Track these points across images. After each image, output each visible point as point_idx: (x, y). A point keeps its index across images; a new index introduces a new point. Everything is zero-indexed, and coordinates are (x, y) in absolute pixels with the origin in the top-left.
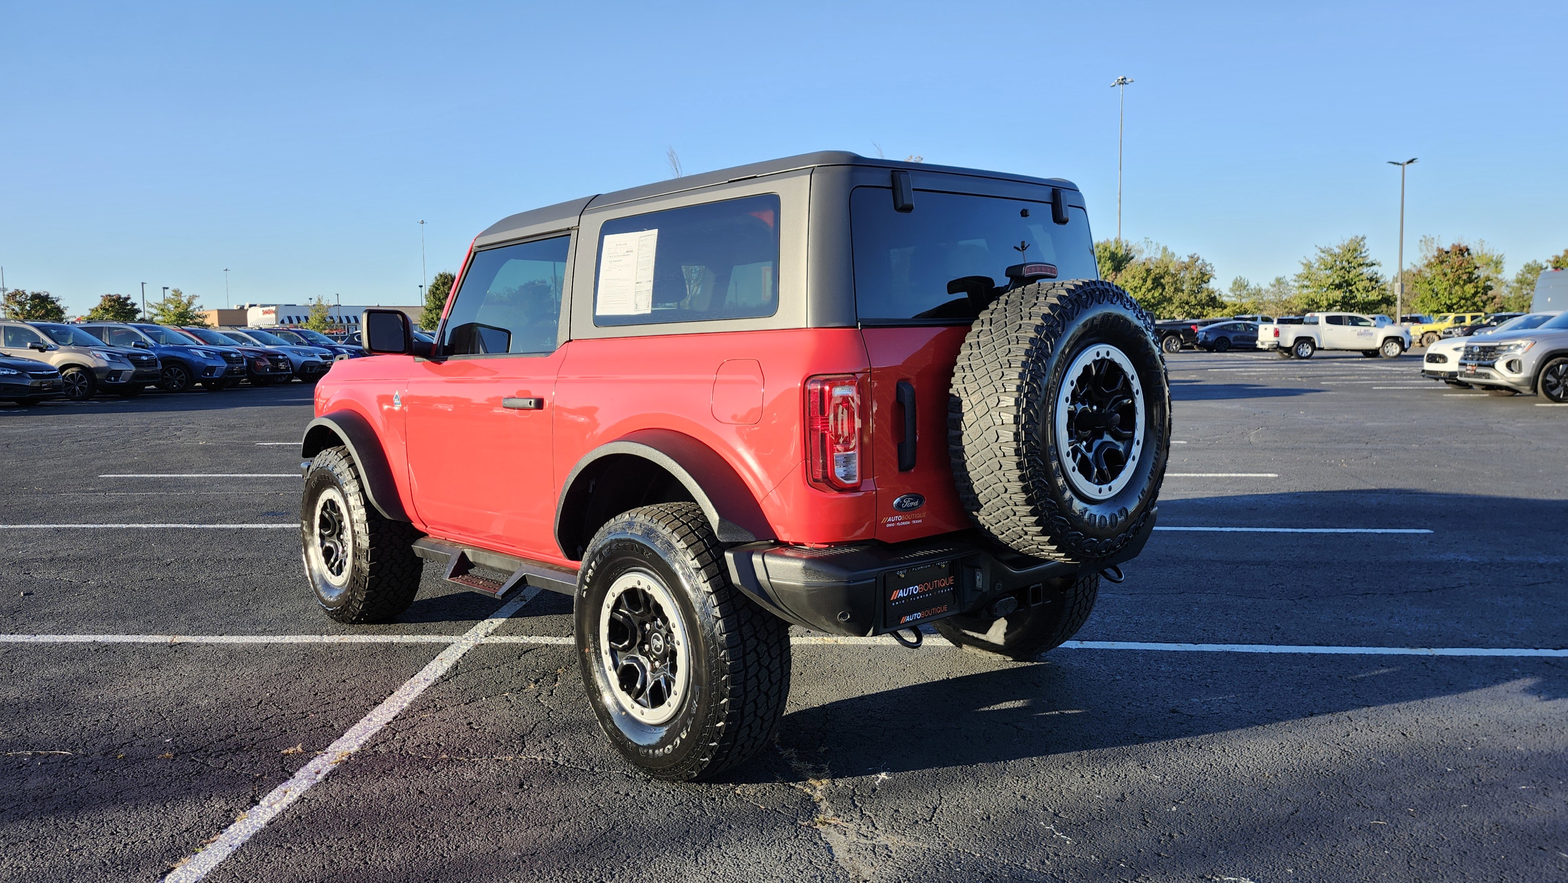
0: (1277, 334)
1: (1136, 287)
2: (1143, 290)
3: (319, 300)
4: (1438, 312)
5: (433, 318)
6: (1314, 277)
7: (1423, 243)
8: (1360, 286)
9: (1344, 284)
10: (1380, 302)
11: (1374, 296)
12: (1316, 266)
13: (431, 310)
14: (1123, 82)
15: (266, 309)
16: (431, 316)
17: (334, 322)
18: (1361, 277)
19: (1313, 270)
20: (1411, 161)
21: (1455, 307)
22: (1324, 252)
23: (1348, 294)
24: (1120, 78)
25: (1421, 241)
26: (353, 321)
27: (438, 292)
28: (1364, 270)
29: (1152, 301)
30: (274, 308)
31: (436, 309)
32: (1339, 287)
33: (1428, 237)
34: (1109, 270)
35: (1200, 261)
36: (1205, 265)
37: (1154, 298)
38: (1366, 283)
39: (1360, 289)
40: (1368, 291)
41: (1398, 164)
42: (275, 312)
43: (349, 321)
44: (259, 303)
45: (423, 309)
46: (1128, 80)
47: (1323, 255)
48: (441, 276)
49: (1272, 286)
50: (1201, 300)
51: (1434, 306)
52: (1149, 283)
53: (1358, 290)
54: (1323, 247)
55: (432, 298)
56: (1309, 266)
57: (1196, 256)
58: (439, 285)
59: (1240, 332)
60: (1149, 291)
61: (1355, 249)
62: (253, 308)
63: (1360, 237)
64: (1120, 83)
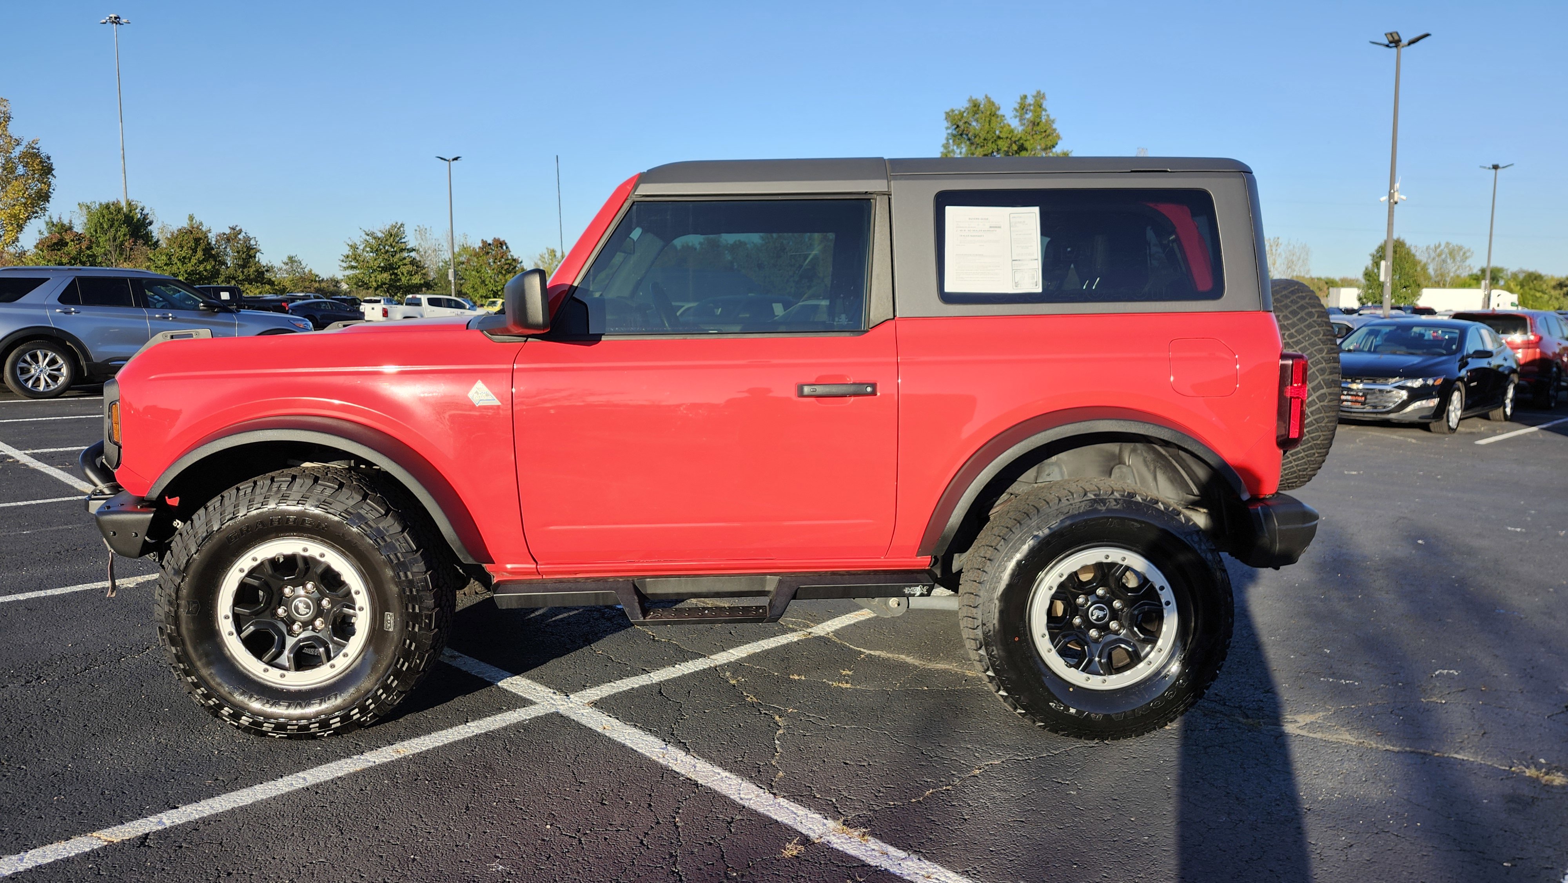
0: (385, 313)
1: (184, 258)
2: (194, 261)
4: (486, 297)
6: (361, 259)
7: (418, 232)
8: (404, 269)
9: (389, 268)
10: (421, 286)
11: (416, 280)
12: (361, 247)
14: (117, 21)
18: (405, 261)
19: (359, 251)
20: (456, 159)
21: (500, 293)
22: (368, 235)
23: (393, 277)
24: (113, 16)
25: (416, 230)
28: (405, 254)
29: (205, 274)
32: (384, 269)
33: (422, 227)
34: (125, 235)
35: (243, 234)
36: (248, 239)
37: (206, 270)
38: (410, 268)
39: (405, 274)
40: (411, 275)
41: (445, 160)
46: (123, 20)
47: (368, 238)
49: (284, 263)
50: (249, 275)
51: (482, 291)
52: (200, 254)
53: (403, 274)
54: (367, 231)
56: (354, 247)
57: (238, 229)
59: (325, 310)
60: (201, 262)
61: (394, 236)
63: (399, 224)
64: (113, 22)
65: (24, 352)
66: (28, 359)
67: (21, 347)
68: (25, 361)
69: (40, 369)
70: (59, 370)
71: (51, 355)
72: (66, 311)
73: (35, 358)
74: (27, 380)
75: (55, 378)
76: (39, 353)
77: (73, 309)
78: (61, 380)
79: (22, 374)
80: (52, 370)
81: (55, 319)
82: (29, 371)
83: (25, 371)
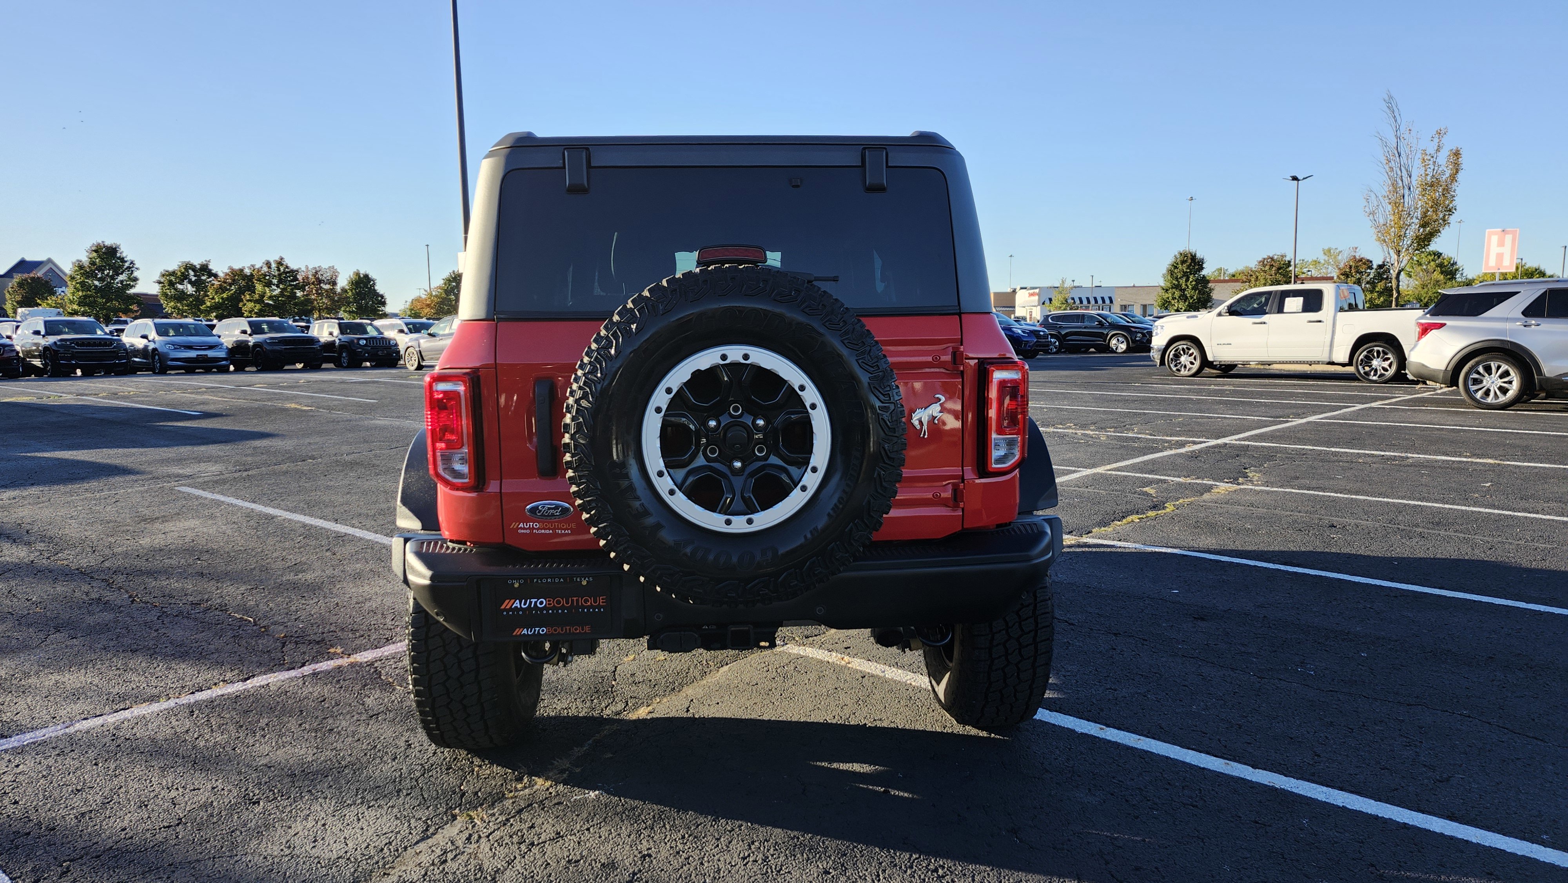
3: (1063, 282)
5: (1168, 298)
13: (1167, 290)
15: (1032, 291)
16: (1167, 295)
17: (1074, 302)
26: (1107, 301)
27: (1176, 271)
30: (1037, 291)
31: (1172, 288)
42: (1039, 294)
43: (1104, 301)
44: (1028, 286)
45: (1160, 289)
48: (1181, 254)
55: (1169, 278)
58: (1177, 264)
62: (1022, 290)
65: (1478, 364)
66: (1481, 369)
67: (1476, 359)
68: (1479, 373)
69: (1492, 382)
70: (1510, 382)
71: (1504, 367)
72: (1525, 324)
73: (1488, 369)
74: (1477, 391)
75: (1504, 391)
76: (1492, 364)
77: (1533, 322)
78: (1511, 394)
79: (1474, 384)
80: (1505, 382)
81: (1513, 332)
82: (1481, 382)
83: (1476, 382)
